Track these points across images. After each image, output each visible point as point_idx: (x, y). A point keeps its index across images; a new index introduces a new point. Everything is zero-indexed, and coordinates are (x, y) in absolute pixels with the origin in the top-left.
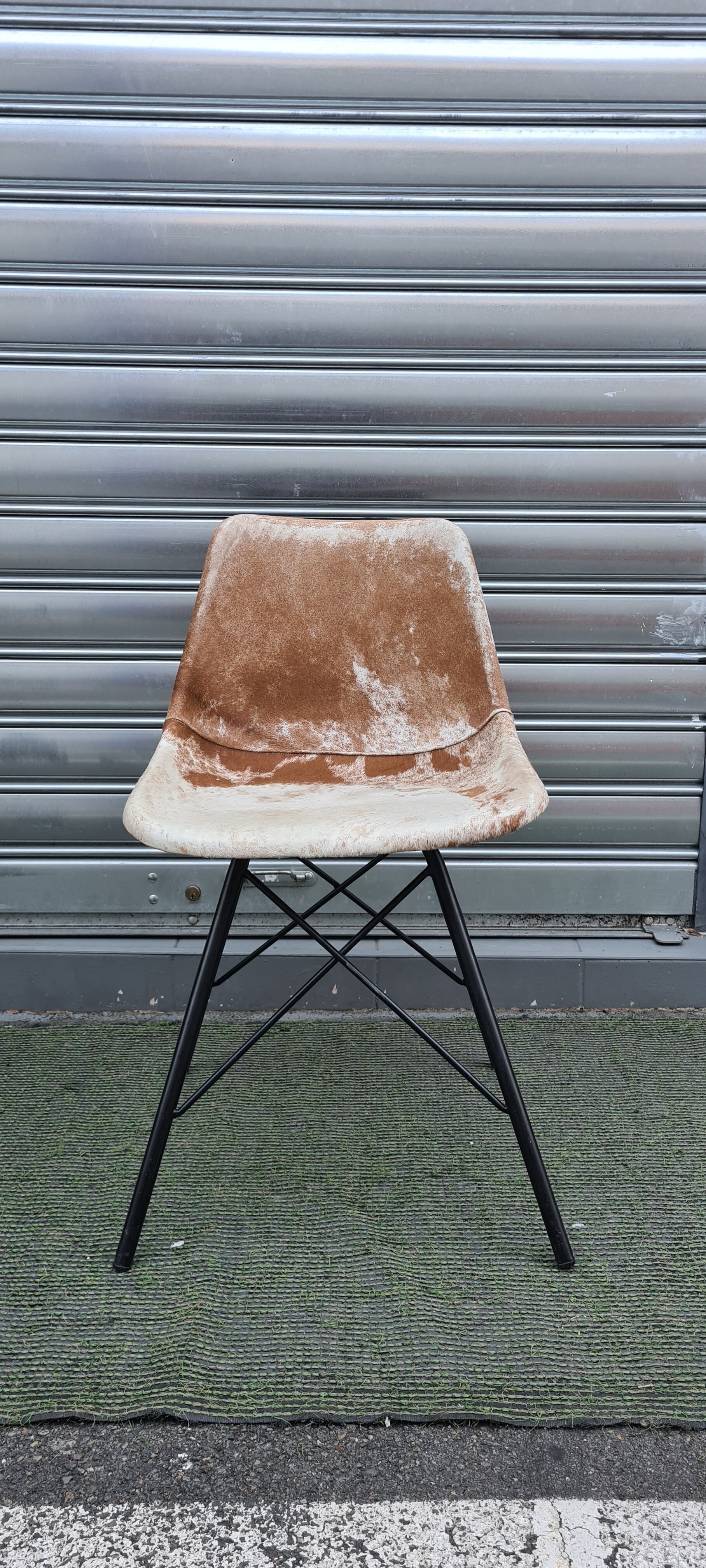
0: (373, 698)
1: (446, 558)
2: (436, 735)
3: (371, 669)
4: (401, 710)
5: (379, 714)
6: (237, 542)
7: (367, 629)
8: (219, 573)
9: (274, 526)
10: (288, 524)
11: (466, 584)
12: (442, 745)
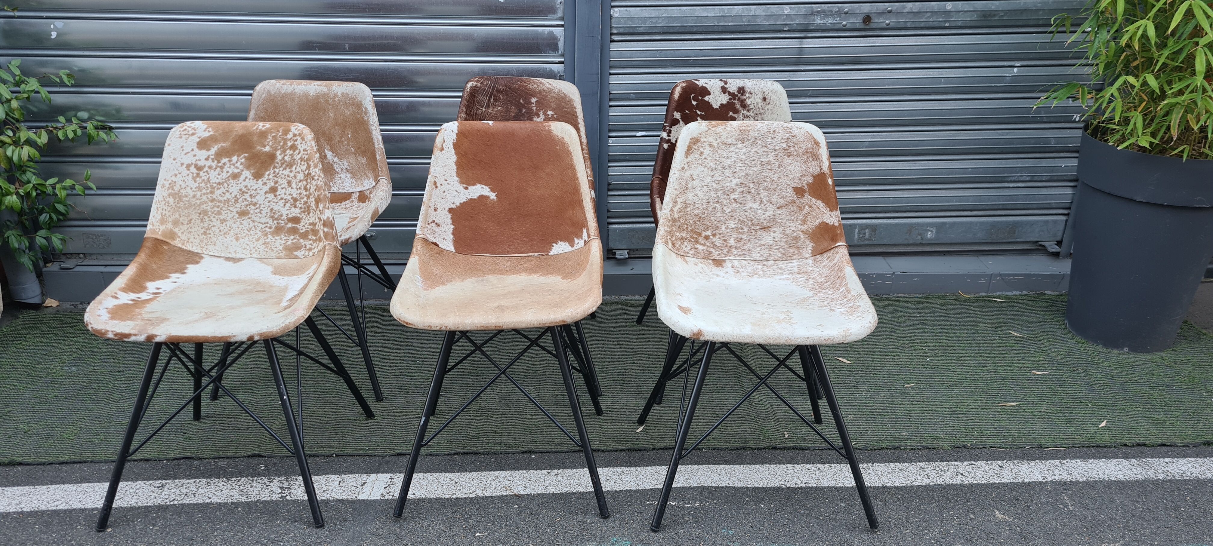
0: (335, 165)
1: (361, 104)
2: (362, 184)
3: (333, 153)
4: (348, 171)
5: (338, 173)
6: (264, 95)
7: (330, 134)
8: (256, 111)
9: (283, 86)
10: (291, 85)
11: (369, 118)
12: (364, 189)
